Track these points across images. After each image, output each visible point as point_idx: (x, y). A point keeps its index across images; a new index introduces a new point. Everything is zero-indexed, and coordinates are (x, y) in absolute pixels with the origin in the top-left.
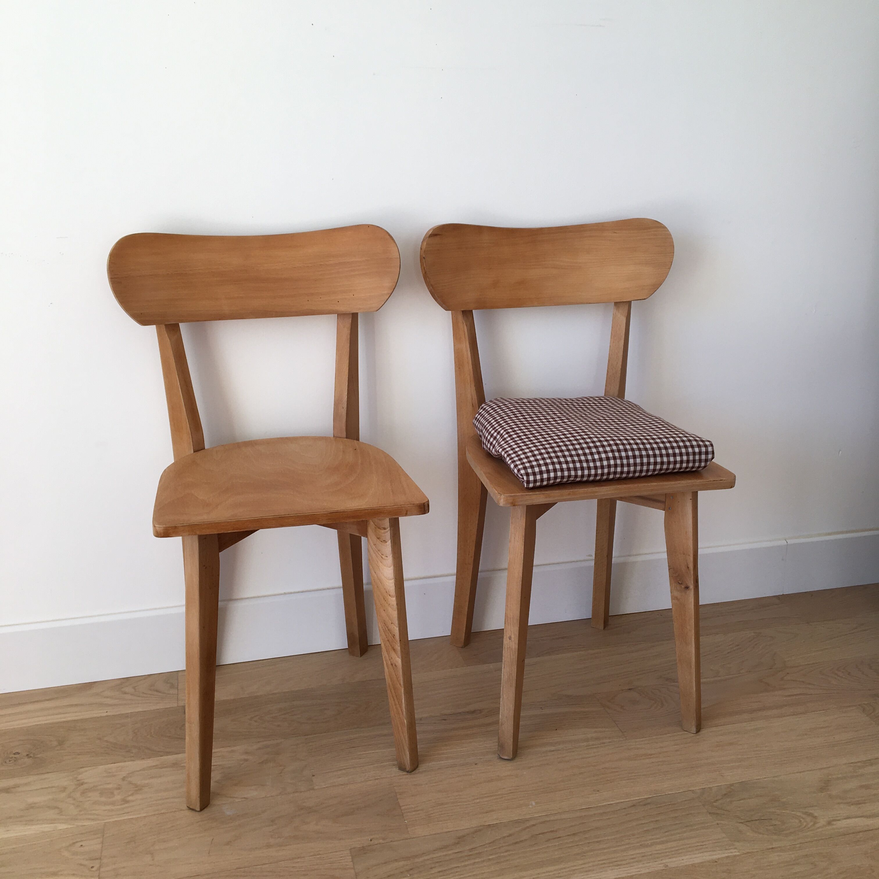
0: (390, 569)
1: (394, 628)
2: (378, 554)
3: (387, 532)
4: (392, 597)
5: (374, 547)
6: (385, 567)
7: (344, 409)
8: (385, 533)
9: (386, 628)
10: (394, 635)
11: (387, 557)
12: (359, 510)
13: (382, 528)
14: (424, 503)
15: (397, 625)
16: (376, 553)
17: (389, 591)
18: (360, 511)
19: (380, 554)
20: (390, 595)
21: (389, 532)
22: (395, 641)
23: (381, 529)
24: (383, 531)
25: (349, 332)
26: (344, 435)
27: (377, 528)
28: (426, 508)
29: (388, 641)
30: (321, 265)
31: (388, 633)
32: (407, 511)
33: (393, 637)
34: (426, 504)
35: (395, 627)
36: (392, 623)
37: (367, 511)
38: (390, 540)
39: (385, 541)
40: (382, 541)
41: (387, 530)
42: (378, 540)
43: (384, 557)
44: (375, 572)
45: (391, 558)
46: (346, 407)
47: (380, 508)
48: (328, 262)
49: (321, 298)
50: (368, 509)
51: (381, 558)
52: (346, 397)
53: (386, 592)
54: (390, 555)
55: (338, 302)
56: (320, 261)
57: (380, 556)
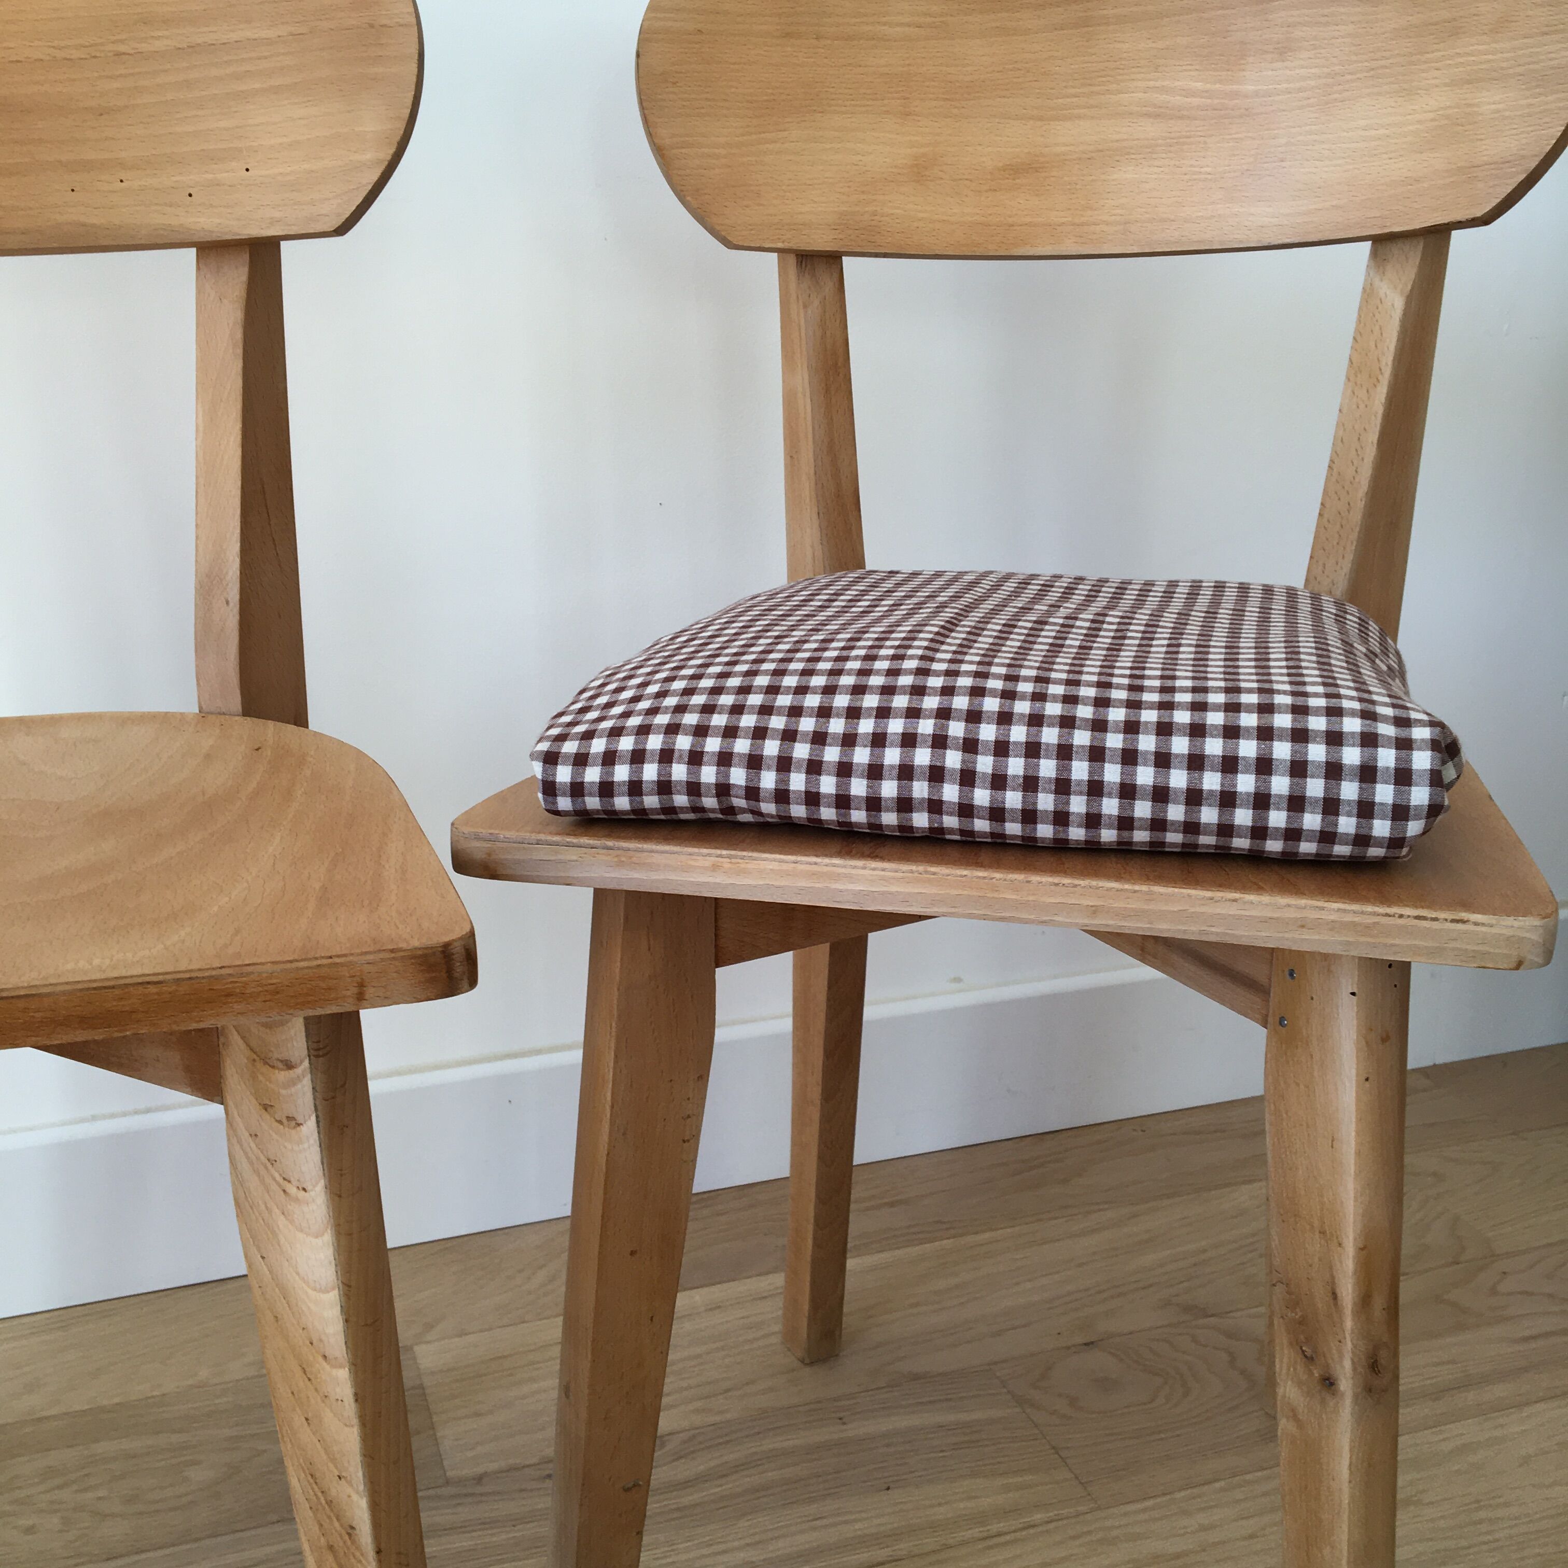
0: (319, 1242)
1: (349, 1496)
2: (268, 1180)
3: (299, 1079)
4: (334, 1367)
5: (253, 1145)
6: (300, 1235)
7: (231, 604)
8: (293, 1082)
9: (320, 1494)
10: (352, 1528)
11: (304, 1189)
12: (113, 987)
13: (280, 1065)
14: (447, 945)
15: (361, 1487)
16: (263, 1172)
17: (321, 1340)
18: (117, 992)
19: (277, 1175)
20: (325, 1357)
21: (308, 1077)
22: (358, 1554)
23: (273, 1067)
24: (282, 1076)
25: (239, 315)
26: (235, 701)
27: (259, 1065)
28: (459, 968)
29: (331, 1548)
30: (118, 54)
31: (329, 1517)
33: (349, 1535)
34: (458, 949)
35: (355, 1497)
36: (340, 1478)
37: (153, 989)
38: (313, 1118)
39: (293, 1122)
40: (280, 1122)
41: (299, 1071)
42: (266, 1116)
43: (295, 1190)
44: (263, 1258)
45: (323, 1194)
46: (238, 597)
47: (223, 971)
48: (143, 45)
49: (122, 181)
50: (161, 978)
51: (282, 1193)
52: (238, 560)
53: (312, 1343)
54: (317, 1184)
55: (190, 195)
56: (113, 38)
57: (280, 1185)
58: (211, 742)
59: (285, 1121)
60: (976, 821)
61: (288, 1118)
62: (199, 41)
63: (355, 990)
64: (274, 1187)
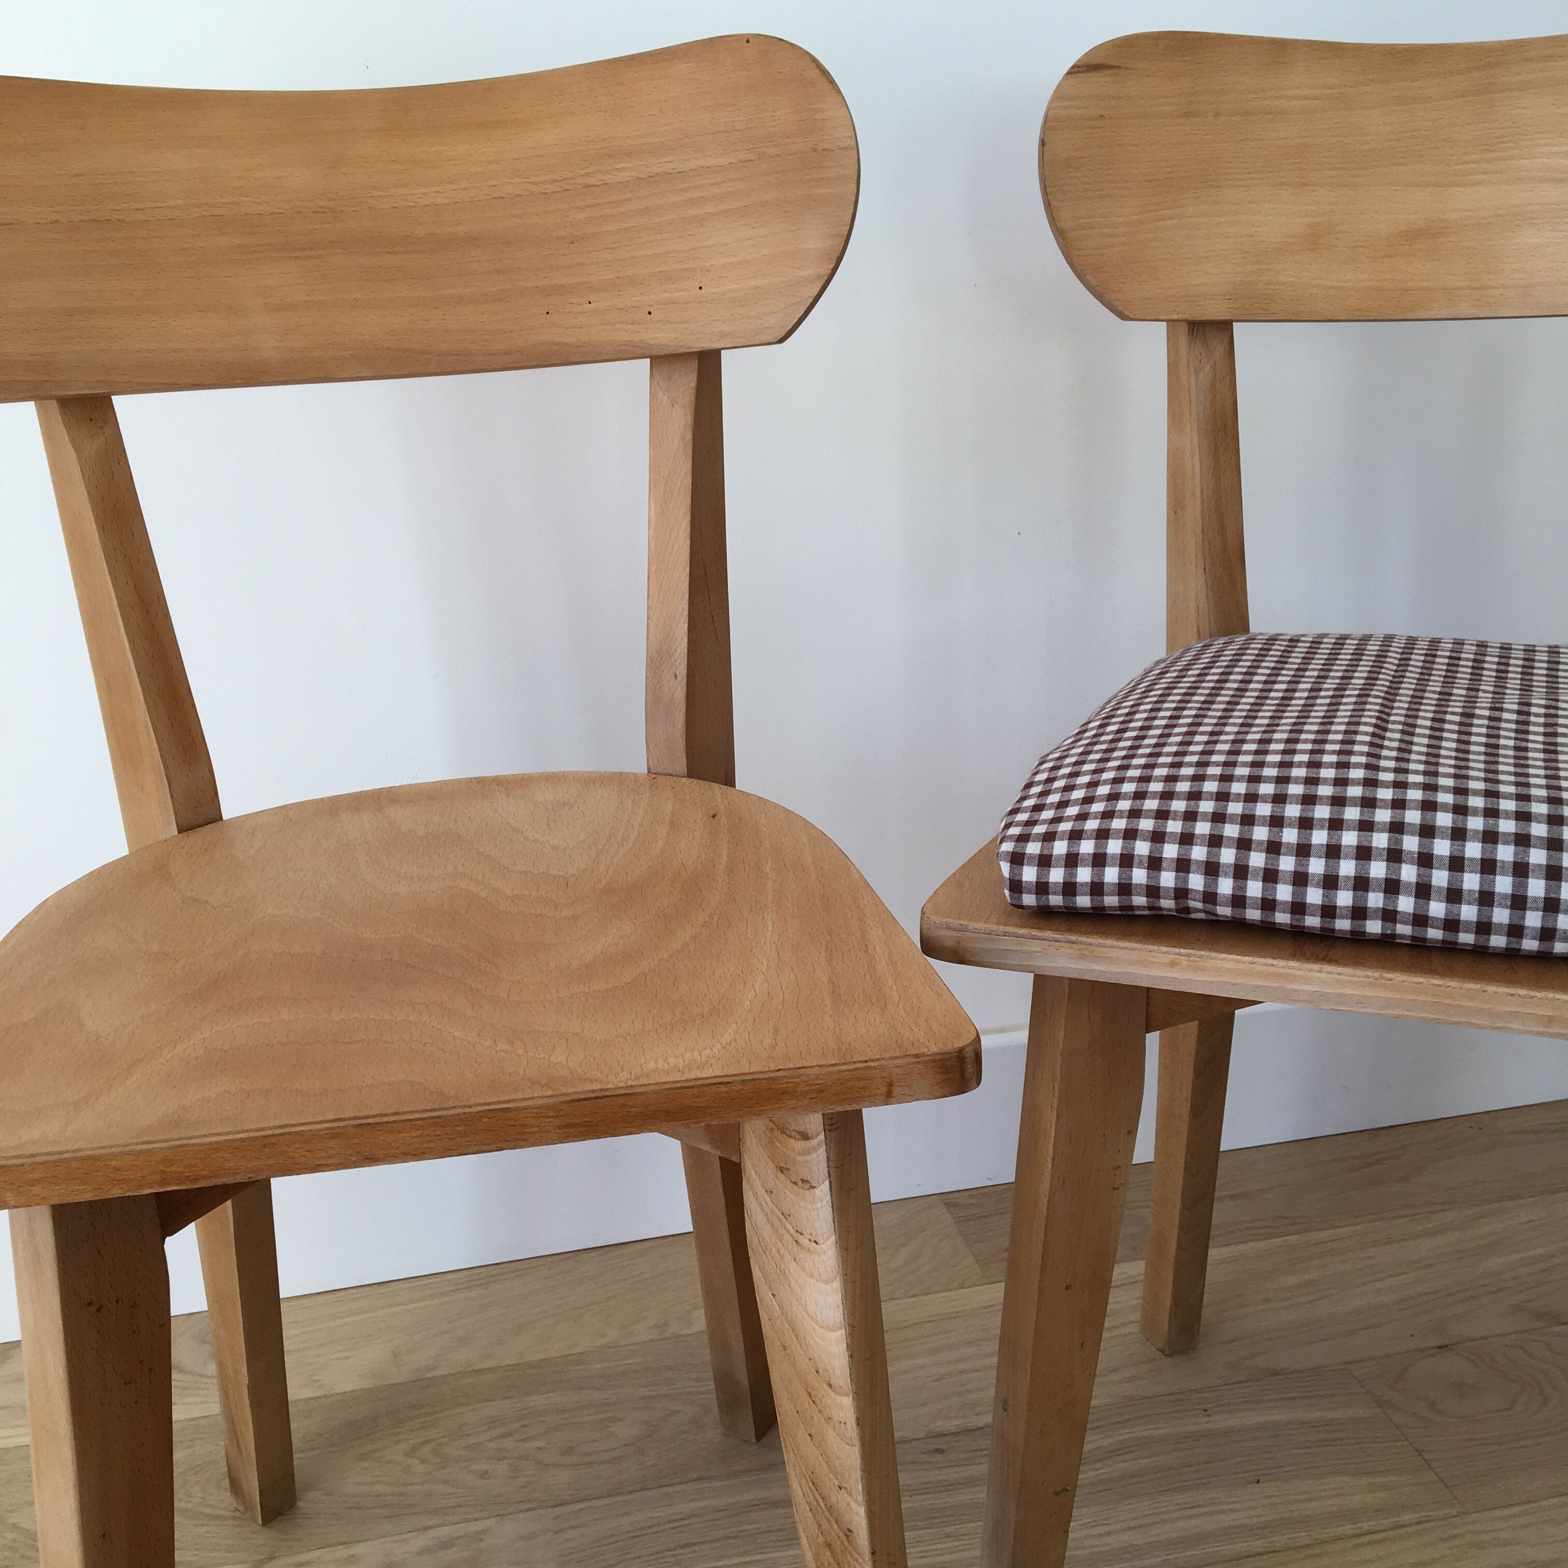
0: (829, 1287)
1: (848, 1504)
2: (781, 1231)
3: (815, 1149)
4: (838, 1393)
5: (768, 1201)
6: (808, 1279)
7: (679, 678)
8: (808, 1152)
9: (820, 1499)
10: (850, 1531)
11: (815, 1242)
13: (797, 1136)
14: (961, 1050)
15: (860, 1498)
16: (777, 1224)
17: (827, 1371)
19: (790, 1228)
20: (830, 1385)
21: (822, 1150)
22: (854, 1554)
23: (790, 1136)
24: (799, 1145)
25: (690, 419)
26: (681, 764)
27: (777, 1133)
28: (970, 1069)
29: (829, 1545)
30: (587, 186)
31: (829, 1522)
32: (891, 1085)
33: (847, 1536)
34: (969, 1053)
35: (854, 1506)
36: (840, 1488)
38: (827, 1183)
39: (807, 1184)
40: (795, 1183)
41: (814, 1142)
42: (782, 1177)
43: (807, 1241)
44: (774, 1295)
45: (834, 1247)
46: (685, 672)
47: (779, 1074)
48: (609, 176)
49: (590, 303)
50: (730, 1079)
51: (795, 1243)
52: (686, 639)
53: (817, 1372)
54: (828, 1238)
55: (650, 313)
56: (583, 172)
57: (791, 1235)
58: (669, 807)
59: (800, 1183)
60: (1429, 930)
61: (803, 1181)
62: (658, 170)
63: (885, 1089)
64: (787, 1237)
